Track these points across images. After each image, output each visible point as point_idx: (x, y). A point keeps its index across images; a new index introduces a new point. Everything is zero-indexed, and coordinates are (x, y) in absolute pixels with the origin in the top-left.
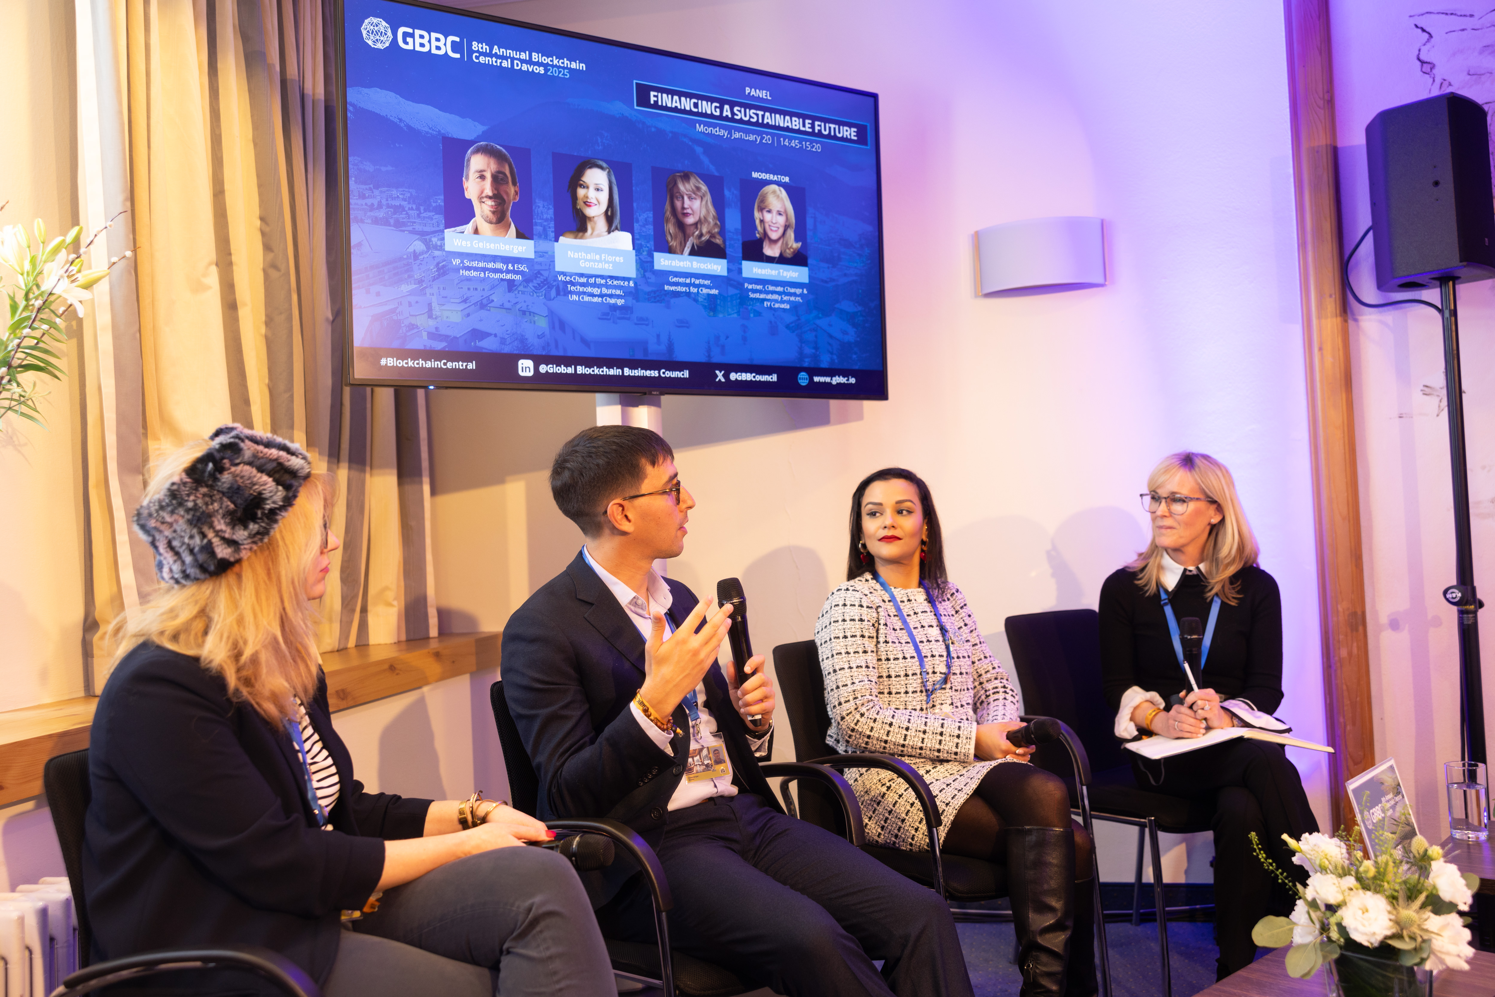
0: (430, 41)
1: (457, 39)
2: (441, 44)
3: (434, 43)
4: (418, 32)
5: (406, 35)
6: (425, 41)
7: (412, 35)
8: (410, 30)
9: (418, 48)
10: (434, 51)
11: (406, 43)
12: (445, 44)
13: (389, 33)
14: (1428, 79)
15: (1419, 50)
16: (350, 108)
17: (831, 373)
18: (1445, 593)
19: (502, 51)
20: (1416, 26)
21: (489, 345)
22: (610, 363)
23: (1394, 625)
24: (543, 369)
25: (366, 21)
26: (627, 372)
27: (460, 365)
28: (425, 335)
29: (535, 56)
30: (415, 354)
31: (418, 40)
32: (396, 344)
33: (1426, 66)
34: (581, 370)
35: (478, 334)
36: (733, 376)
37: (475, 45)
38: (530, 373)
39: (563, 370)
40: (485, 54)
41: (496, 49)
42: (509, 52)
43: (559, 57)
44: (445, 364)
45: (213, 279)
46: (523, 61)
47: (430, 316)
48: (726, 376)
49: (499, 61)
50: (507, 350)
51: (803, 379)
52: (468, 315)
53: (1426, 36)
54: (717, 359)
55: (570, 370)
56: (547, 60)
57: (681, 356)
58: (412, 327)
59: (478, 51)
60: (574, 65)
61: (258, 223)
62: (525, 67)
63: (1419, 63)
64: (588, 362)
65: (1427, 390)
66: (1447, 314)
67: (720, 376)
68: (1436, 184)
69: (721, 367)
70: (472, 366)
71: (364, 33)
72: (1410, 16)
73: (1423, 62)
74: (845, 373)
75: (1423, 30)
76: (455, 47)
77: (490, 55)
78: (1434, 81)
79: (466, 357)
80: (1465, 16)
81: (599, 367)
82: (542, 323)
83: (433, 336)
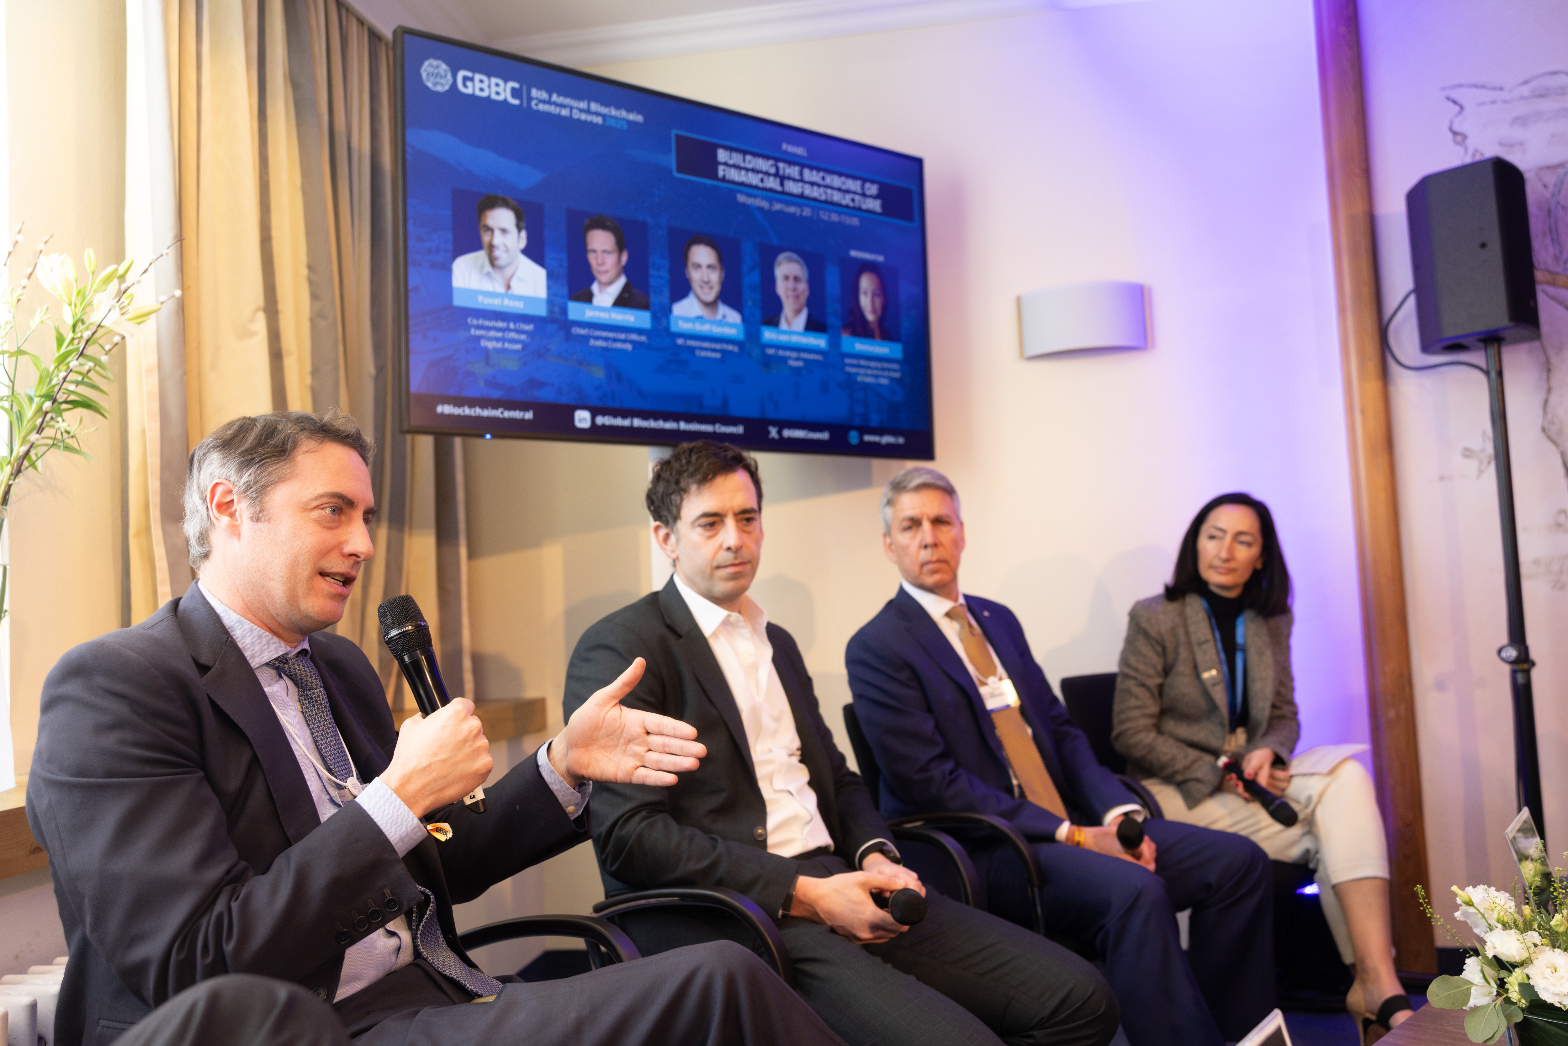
0: (489, 86)
1: (516, 85)
2: (500, 89)
3: (494, 89)
4: (478, 77)
5: (465, 79)
6: (485, 86)
7: (472, 79)
8: (469, 74)
9: (478, 93)
10: (494, 96)
11: (465, 86)
12: (505, 90)
13: (449, 76)
14: (1460, 149)
15: (1451, 122)
16: (409, 150)
17: (880, 432)
18: (1500, 651)
19: (562, 100)
20: (1448, 99)
21: (546, 395)
22: (666, 417)
23: (1440, 686)
24: (600, 420)
25: (427, 63)
26: (683, 426)
27: (517, 414)
28: (482, 383)
29: (594, 107)
30: (472, 403)
31: (478, 85)
32: (452, 391)
33: (1459, 137)
34: (637, 422)
35: (534, 383)
36: (787, 433)
37: (534, 93)
38: (586, 425)
39: (619, 422)
40: (544, 102)
41: (555, 98)
42: (568, 101)
43: (618, 108)
44: (502, 413)
45: (260, 325)
46: (581, 111)
47: (487, 363)
48: (780, 432)
49: (558, 109)
50: (564, 400)
51: (853, 437)
52: (525, 364)
53: (1457, 108)
54: (771, 414)
55: (626, 423)
56: (604, 110)
57: (735, 410)
58: (469, 374)
59: (537, 99)
60: (632, 117)
61: (305, 272)
62: (583, 117)
63: (1450, 135)
64: (645, 415)
65: (1468, 453)
66: (1493, 374)
67: (773, 432)
68: (1483, 245)
69: (774, 423)
70: (529, 415)
71: (424, 75)
72: (1443, 89)
73: (1455, 133)
74: (894, 433)
75: (1455, 102)
76: (515, 93)
77: (549, 102)
78: (1466, 150)
79: (523, 406)
80: (1494, 89)
81: (656, 419)
82: (599, 373)
83: (490, 384)
